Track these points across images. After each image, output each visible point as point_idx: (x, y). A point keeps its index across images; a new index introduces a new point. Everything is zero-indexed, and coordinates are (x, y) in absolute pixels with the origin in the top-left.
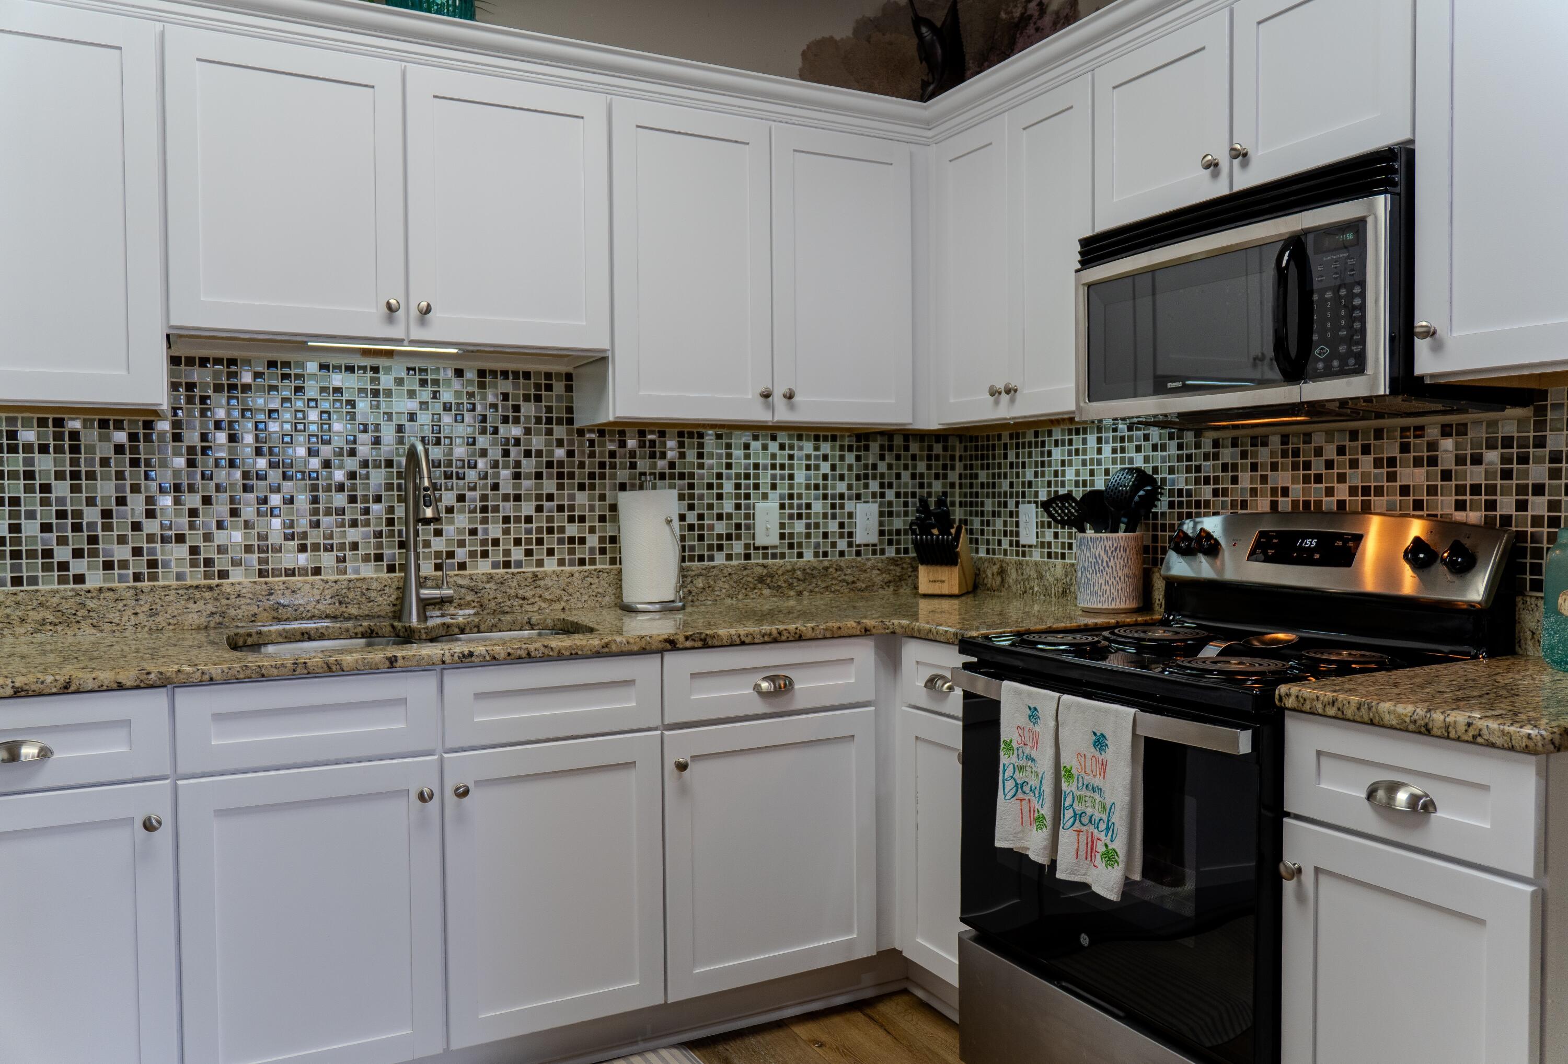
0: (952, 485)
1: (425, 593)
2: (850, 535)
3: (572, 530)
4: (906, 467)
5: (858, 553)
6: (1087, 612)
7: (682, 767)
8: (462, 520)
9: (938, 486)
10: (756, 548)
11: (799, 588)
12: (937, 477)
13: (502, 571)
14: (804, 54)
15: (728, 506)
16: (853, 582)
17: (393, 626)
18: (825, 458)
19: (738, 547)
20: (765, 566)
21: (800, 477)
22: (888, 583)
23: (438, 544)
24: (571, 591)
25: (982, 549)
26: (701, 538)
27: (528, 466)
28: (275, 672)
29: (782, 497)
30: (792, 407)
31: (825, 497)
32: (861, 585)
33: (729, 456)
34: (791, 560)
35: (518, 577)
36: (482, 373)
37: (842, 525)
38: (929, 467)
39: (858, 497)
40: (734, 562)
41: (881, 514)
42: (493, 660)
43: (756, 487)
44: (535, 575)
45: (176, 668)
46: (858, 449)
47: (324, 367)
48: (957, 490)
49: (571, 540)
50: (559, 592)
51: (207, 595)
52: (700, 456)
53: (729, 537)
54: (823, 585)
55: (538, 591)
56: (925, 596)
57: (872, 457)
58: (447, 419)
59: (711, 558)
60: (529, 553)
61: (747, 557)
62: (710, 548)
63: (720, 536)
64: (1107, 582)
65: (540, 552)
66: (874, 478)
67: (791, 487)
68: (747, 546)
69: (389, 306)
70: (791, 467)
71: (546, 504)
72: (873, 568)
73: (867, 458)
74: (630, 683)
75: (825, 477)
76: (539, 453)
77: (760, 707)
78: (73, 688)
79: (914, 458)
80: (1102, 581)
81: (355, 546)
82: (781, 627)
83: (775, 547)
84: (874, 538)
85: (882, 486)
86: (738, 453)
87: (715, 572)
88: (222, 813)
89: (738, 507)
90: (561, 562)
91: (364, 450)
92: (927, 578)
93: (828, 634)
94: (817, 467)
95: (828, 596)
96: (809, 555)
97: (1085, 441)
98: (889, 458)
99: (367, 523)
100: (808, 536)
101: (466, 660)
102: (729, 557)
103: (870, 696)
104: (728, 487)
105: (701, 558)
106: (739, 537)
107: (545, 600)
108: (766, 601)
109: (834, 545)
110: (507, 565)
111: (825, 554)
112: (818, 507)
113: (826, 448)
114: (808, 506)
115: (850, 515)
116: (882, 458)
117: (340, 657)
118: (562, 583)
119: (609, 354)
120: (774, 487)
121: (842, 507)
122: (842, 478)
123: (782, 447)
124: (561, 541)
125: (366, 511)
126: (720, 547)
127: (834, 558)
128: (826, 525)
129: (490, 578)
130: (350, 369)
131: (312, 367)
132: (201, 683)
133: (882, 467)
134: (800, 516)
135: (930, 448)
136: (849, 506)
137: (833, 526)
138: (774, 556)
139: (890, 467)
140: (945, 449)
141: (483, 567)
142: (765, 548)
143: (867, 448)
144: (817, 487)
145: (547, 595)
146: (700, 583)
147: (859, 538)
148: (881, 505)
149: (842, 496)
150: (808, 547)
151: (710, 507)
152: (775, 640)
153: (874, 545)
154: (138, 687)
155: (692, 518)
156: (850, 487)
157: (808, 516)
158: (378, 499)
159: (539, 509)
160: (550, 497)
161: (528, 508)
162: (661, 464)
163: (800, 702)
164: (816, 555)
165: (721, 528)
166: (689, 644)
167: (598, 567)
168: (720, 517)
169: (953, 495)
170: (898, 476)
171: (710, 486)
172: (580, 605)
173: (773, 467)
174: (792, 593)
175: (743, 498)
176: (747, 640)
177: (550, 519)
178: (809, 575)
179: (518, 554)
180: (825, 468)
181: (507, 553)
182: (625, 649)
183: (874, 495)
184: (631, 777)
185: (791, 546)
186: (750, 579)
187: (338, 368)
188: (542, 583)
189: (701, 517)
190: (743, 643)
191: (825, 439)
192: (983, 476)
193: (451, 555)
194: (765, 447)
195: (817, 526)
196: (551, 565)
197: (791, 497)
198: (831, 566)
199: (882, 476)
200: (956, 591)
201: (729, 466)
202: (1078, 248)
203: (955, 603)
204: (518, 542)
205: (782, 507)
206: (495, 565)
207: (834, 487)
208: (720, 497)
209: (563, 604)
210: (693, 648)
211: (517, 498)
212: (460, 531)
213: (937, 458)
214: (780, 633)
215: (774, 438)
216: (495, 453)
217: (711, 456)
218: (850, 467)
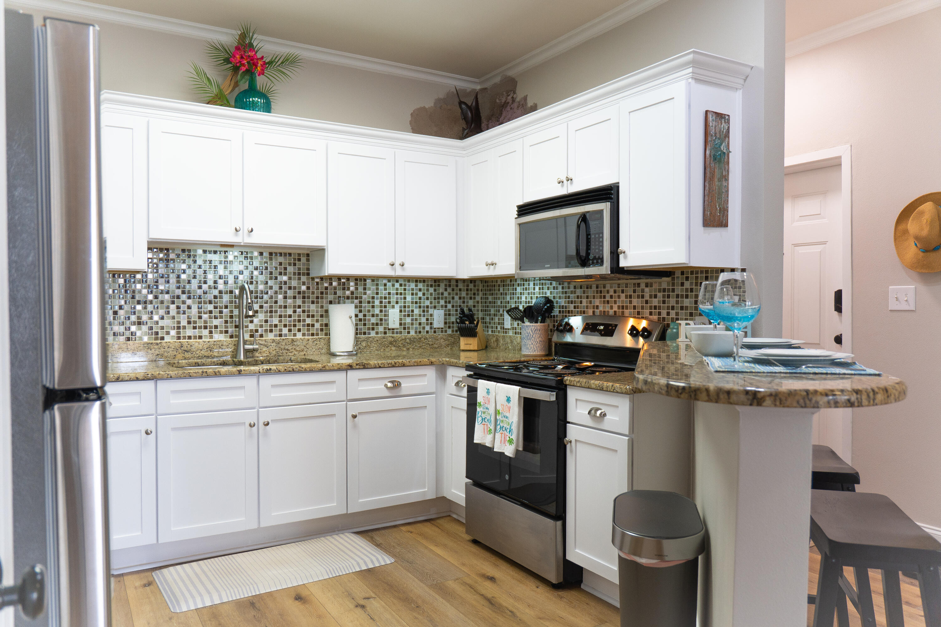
0: (478, 302)
1: (247, 347)
2: (431, 324)
3: (309, 321)
4: (457, 294)
5: (435, 332)
6: (525, 356)
7: (354, 417)
8: (261, 316)
9: (471, 303)
10: (389, 329)
11: (408, 347)
12: (471, 298)
13: (278, 338)
14: (412, 114)
15: (377, 311)
16: (432, 345)
17: (233, 361)
18: (420, 290)
19: (381, 329)
20: (393, 337)
21: (409, 298)
22: (448, 345)
23: (252, 327)
24: (308, 347)
25: (490, 330)
26: (365, 325)
27: (290, 293)
28: (195, 375)
29: (401, 307)
30: (403, 270)
31: (420, 307)
32: (436, 346)
33: (377, 289)
34: (405, 334)
35: (285, 341)
36: (271, 254)
37: (427, 320)
38: (467, 294)
39: (435, 307)
40: (379, 335)
41: (445, 315)
42: (279, 372)
43: (389, 302)
44: (293, 340)
45: (158, 373)
46: (435, 286)
47: (205, 252)
48: (480, 304)
49: (308, 325)
50: (303, 347)
51: (156, 347)
52: (365, 289)
53: (377, 324)
54: (419, 346)
55: (294, 347)
56: (463, 351)
57: (441, 290)
58: (256, 273)
59: (369, 334)
60: (290, 330)
61: (385, 333)
62: (369, 329)
63: (373, 324)
64: (532, 344)
65: (295, 330)
66: (442, 299)
67: (405, 303)
68: (385, 328)
69: (236, 230)
70: (405, 294)
71: (298, 310)
72: (441, 338)
73: (439, 290)
74: (334, 382)
75: (420, 298)
76: (295, 288)
77: (387, 393)
78: (120, 379)
79: (460, 290)
80: (530, 343)
81: (216, 327)
82: (396, 361)
83: (397, 329)
84: (442, 325)
85: (446, 302)
86: (381, 288)
87: (371, 339)
88: (174, 429)
89: (381, 311)
90: (304, 335)
91: (221, 286)
92: (464, 342)
93: (416, 364)
94: (417, 294)
95: (421, 351)
96: (412, 333)
97: (529, 285)
98: (449, 290)
99: (221, 317)
100: (412, 324)
101: (268, 371)
102: (377, 333)
103: (433, 390)
104: (377, 303)
105: (365, 333)
106: (381, 325)
107: (297, 351)
108: (393, 351)
109: (424, 328)
110: (280, 335)
111: (420, 332)
112: (416, 311)
113: (420, 285)
114: (413, 311)
115: (431, 315)
116: (446, 290)
117: (219, 370)
118: (305, 343)
119: (326, 248)
120: (397, 303)
121: (428, 311)
122: (428, 299)
123: (401, 285)
124: (304, 326)
125: (221, 312)
126: (373, 329)
127: (424, 333)
128: (420, 319)
129: (274, 341)
130: (215, 252)
131: (200, 252)
132: (167, 379)
133: (446, 294)
134: (409, 316)
135: (468, 286)
136: (431, 311)
137: (423, 320)
138: (397, 333)
139: (449, 294)
140: (475, 286)
141: (271, 336)
142: (393, 329)
143: (439, 286)
144: (416, 303)
145: (297, 349)
146: (364, 344)
147: (435, 325)
148: (445, 311)
149: (427, 307)
150: (412, 329)
151: (369, 311)
152: (393, 366)
153: (443, 328)
154: (144, 380)
155: (361, 316)
156: (431, 303)
157: (412, 315)
158: (226, 307)
159: (295, 312)
160: (299, 307)
161: (290, 311)
162: (348, 293)
163: (403, 392)
164: (416, 332)
165: (373, 320)
166: (358, 367)
167: (320, 337)
168: (373, 316)
169: (478, 306)
170: (453, 298)
171: (369, 302)
172: (312, 353)
173: (397, 294)
174: (405, 349)
175: (384, 308)
176: (382, 366)
177: (299, 316)
178: (412, 341)
179: (285, 331)
180: (420, 294)
181: (281, 330)
182: (332, 368)
183: (442, 306)
184: (334, 420)
185: (405, 329)
186: (386, 343)
187: (210, 252)
188: (295, 343)
189: (365, 315)
190: (380, 367)
191: (420, 282)
192: (490, 298)
193: (257, 331)
194: (393, 285)
195: (416, 320)
196: (299, 336)
197: (405, 307)
198: (422, 337)
199: (446, 298)
200: (476, 348)
201: (377, 294)
202: (516, 209)
203: (476, 354)
204: (285, 326)
205: (401, 311)
206: (275, 336)
207: (424, 303)
208: (373, 307)
209: (305, 352)
210: (359, 369)
211: (285, 307)
212: (261, 321)
213: (471, 290)
214: (395, 363)
215: (397, 281)
216: (276, 288)
217: (369, 289)
218: (431, 294)
